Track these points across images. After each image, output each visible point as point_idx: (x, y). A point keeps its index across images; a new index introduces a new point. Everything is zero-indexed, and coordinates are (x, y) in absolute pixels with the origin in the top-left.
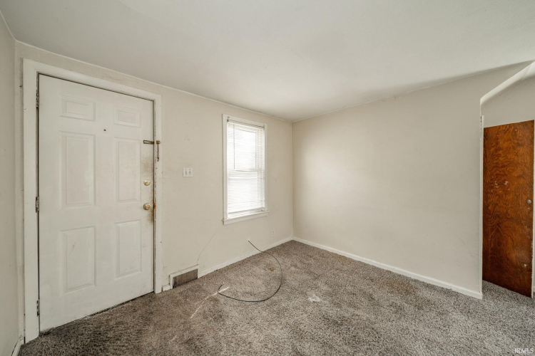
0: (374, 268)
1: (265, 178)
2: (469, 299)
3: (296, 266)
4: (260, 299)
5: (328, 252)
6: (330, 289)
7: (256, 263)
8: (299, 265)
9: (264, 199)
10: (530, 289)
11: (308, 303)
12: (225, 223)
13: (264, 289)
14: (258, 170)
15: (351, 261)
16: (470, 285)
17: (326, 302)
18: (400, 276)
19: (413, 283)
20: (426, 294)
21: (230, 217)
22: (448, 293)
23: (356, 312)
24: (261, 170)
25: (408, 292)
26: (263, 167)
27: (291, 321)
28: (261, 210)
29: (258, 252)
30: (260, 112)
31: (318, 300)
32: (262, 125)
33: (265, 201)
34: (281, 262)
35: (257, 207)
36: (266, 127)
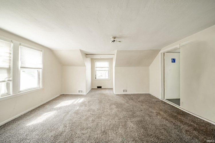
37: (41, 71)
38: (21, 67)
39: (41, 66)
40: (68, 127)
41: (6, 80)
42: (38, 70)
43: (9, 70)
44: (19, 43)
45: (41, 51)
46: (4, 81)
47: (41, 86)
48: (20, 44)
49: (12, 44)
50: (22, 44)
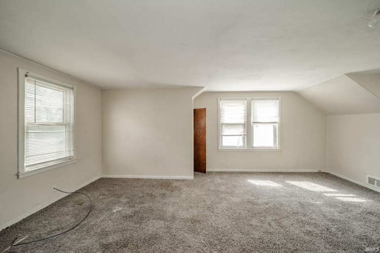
0: (155, 180)
1: (73, 131)
2: (190, 180)
3: (104, 195)
4: (68, 229)
5: (129, 179)
6: (128, 200)
7: (64, 205)
8: (106, 193)
9: (72, 149)
10: (205, 170)
11: (113, 214)
12: (20, 177)
13: (73, 220)
14: (66, 125)
15: (142, 180)
16: (188, 174)
17: (126, 208)
18: (166, 180)
19: (171, 181)
20: (176, 184)
21: (27, 169)
22: (183, 180)
23: (143, 205)
24: (69, 124)
25: (168, 186)
26: (72, 121)
27: (99, 230)
28: (70, 158)
29: (65, 195)
30: (69, 75)
31: (120, 209)
32: (71, 86)
33: (74, 150)
34: (89, 196)
35: (64, 156)
36: (75, 88)
37: (277, 125)
38: (253, 122)
39: (277, 120)
40: (267, 206)
41: (243, 134)
42: (274, 124)
43: (244, 125)
44: (251, 98)
45: (278, 99)
46: (241, 135)
47: (277, 147)
48: (253, 99)
49: (246, 101)
50: (254, 98)
